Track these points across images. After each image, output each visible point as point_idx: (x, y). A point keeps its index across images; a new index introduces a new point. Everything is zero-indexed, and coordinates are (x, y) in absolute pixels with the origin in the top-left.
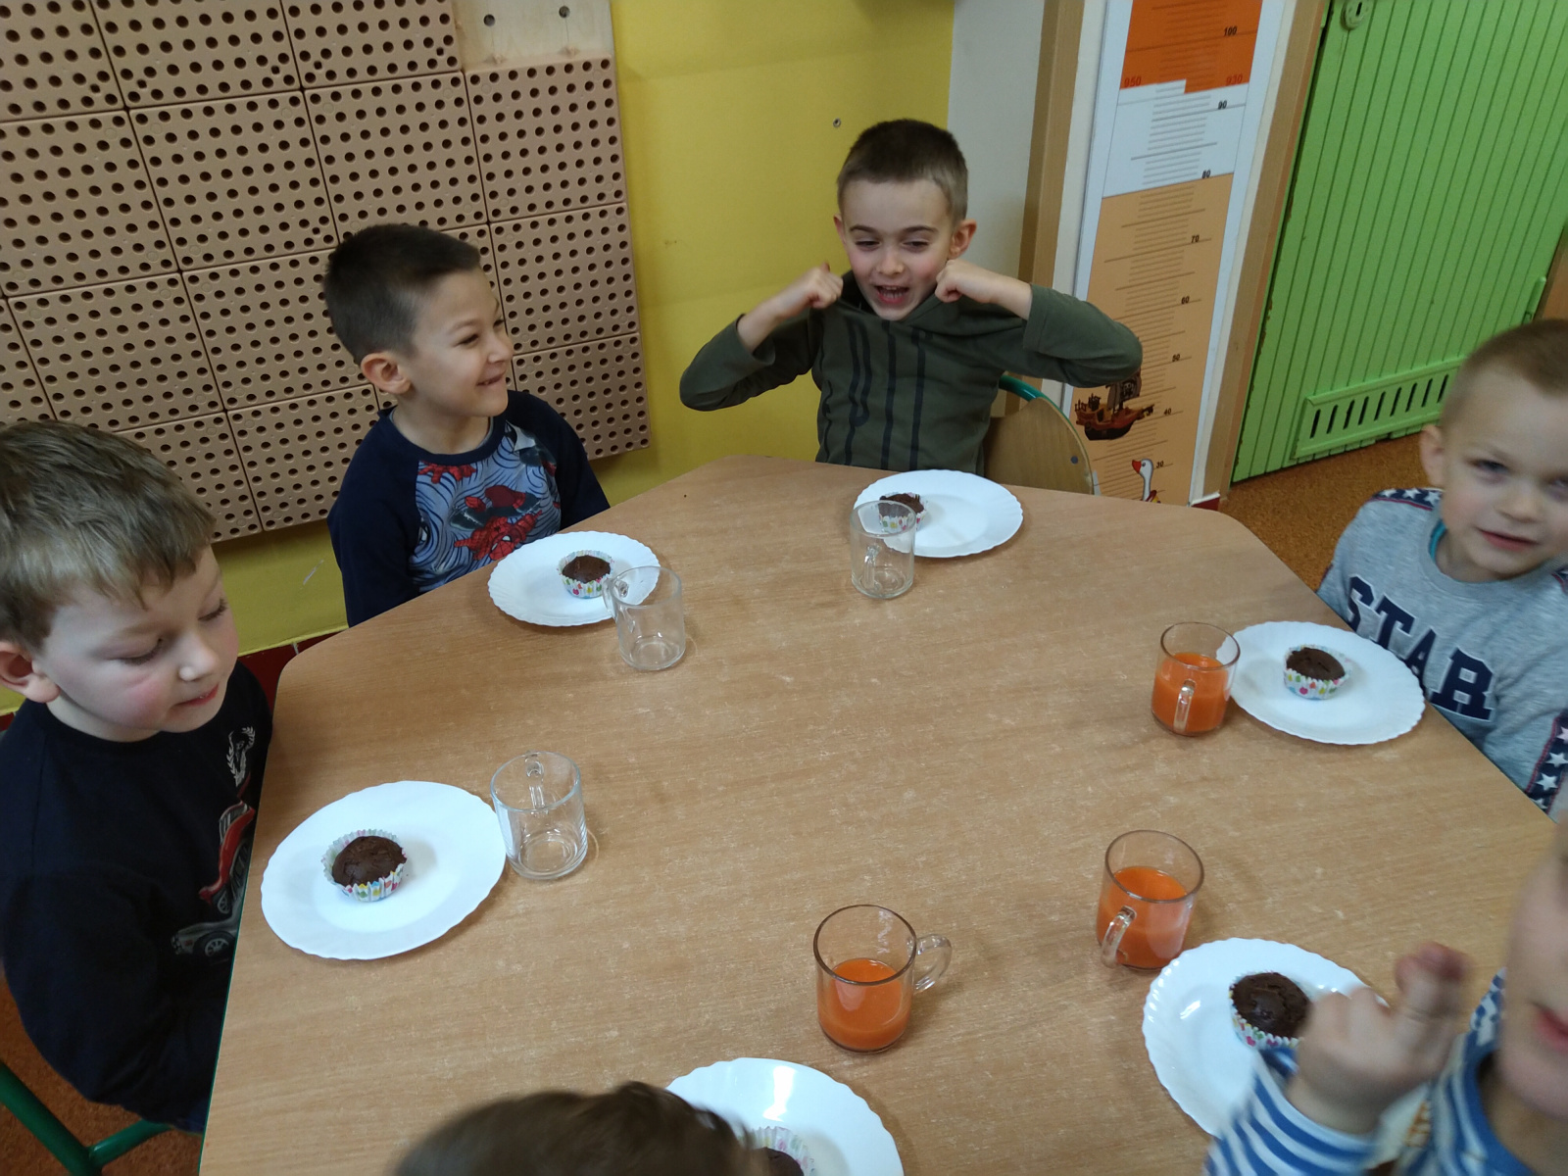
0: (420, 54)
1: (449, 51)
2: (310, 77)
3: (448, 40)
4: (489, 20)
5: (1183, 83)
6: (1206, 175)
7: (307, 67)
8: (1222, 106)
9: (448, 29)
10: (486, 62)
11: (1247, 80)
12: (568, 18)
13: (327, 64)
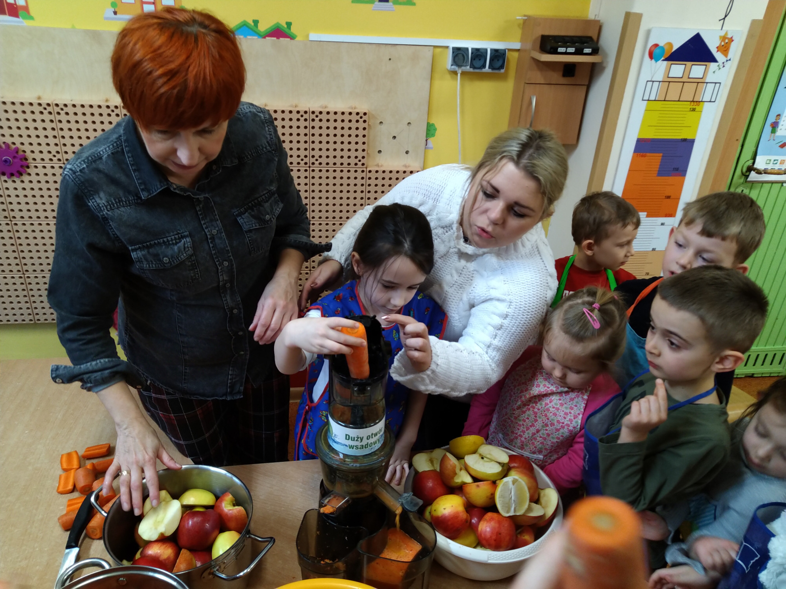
0: (353, 161)
1: (363, 161)
2: (313, 164)
3: (363, 157)
4: (380, 152)
5: (646, 213)
6: (654, 250)
7: (313, 160)
8: (662, 224)
9: (364, 154)
10: (376, 165)
11: (674, 216)
12: (408, 155)
13: (320, 160)
